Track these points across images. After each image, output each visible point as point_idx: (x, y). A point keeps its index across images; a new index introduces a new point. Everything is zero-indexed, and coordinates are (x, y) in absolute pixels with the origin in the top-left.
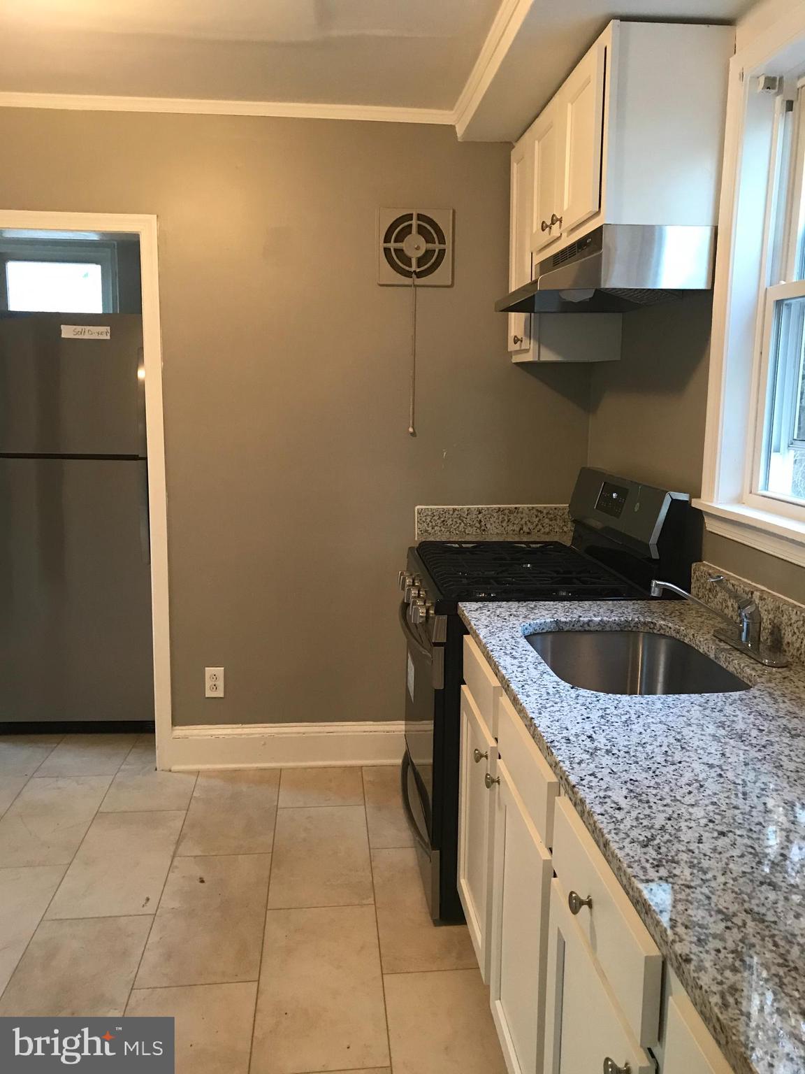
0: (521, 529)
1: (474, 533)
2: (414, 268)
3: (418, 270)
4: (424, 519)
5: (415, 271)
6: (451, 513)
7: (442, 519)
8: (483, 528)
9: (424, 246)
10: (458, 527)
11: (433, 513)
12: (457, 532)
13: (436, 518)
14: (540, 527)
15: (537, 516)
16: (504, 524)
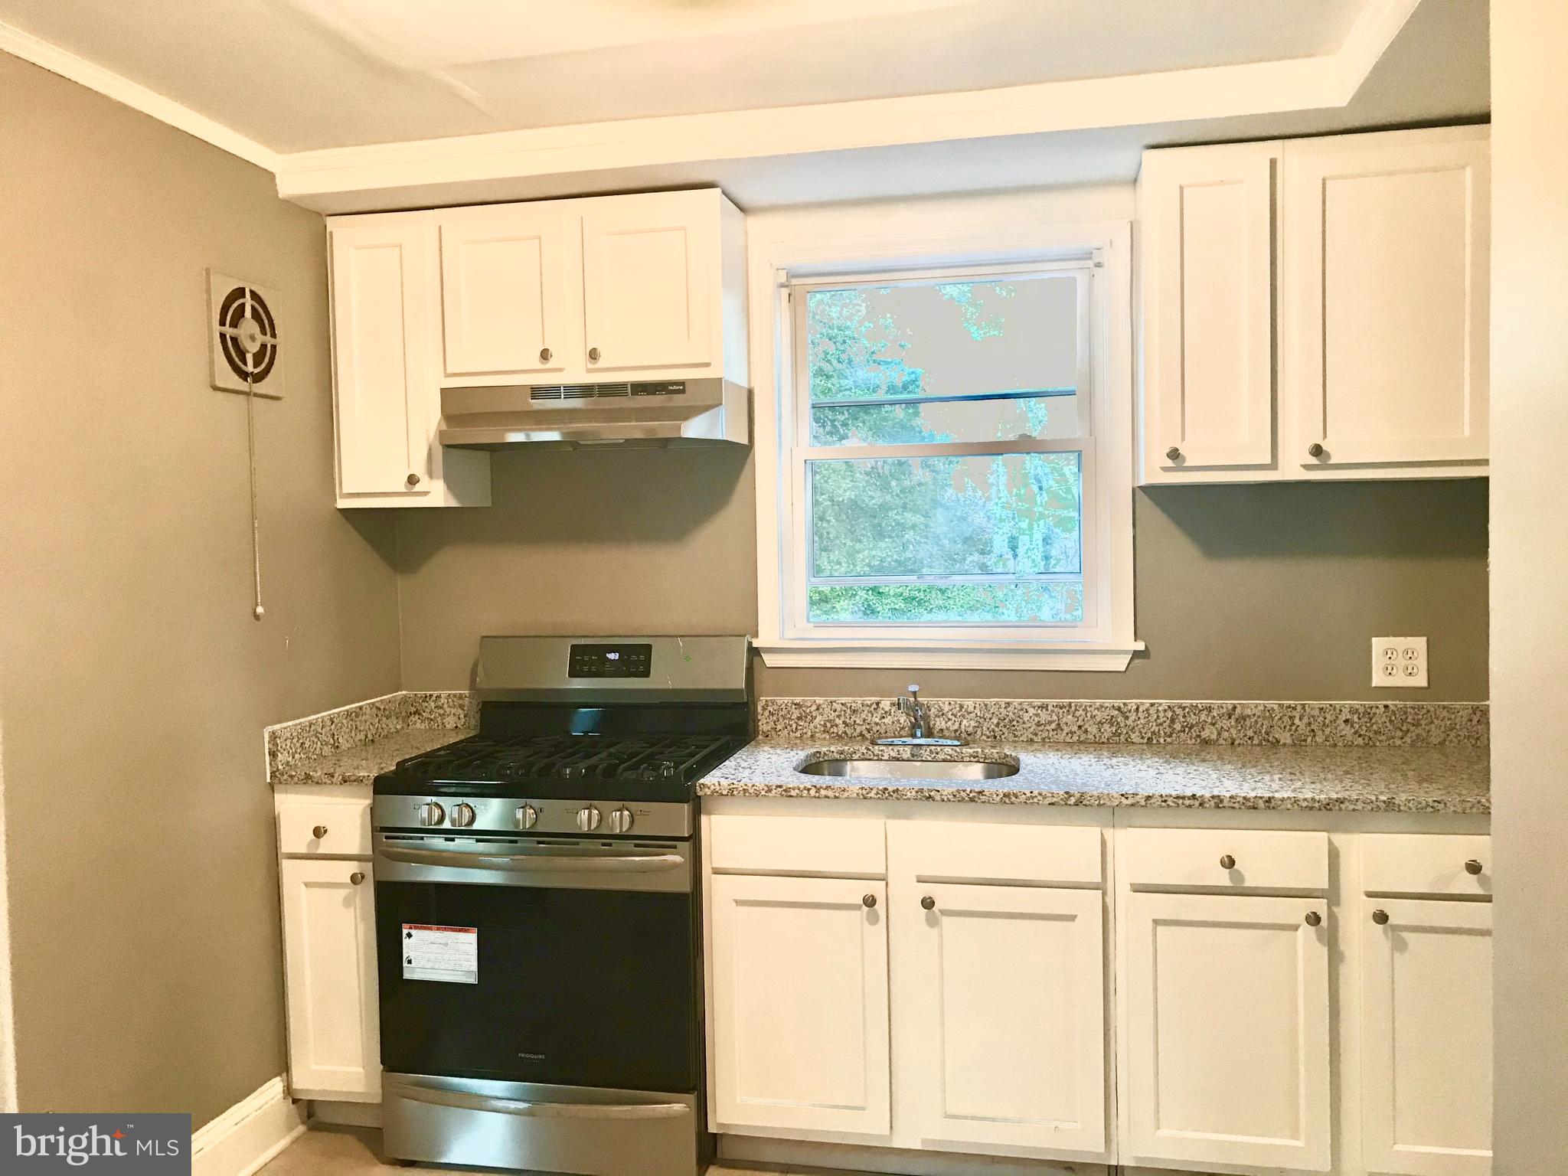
0: (366, 737)
1: (330, 754)
2: (250, 368)
3: (256, 371)
4: (284, 746)
5: (252, 373)
6: (308, 729)
7: (301, 741)
8: (336, 745)
9: (260, 339)
10: (315, 749)
11: (291, 735)
12: (315, 757)
13: (295, 741)
14: (380, 730)
15: (377, 715)
16: (353, 734)
